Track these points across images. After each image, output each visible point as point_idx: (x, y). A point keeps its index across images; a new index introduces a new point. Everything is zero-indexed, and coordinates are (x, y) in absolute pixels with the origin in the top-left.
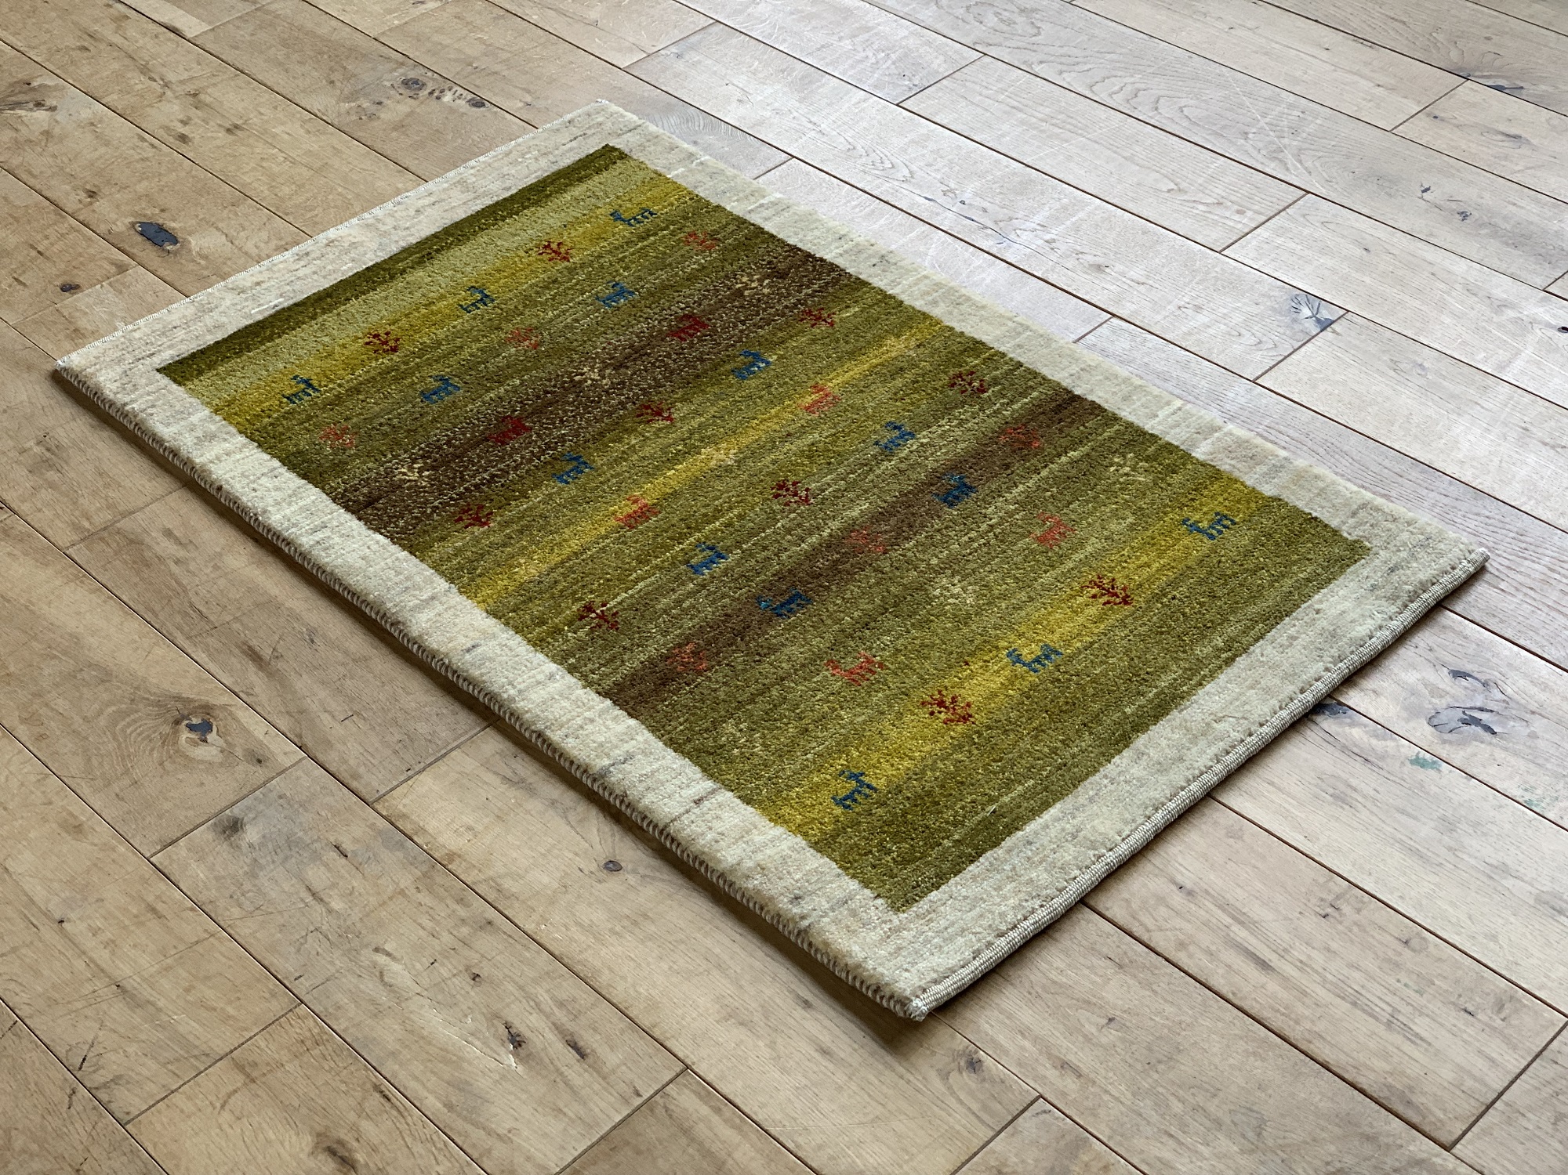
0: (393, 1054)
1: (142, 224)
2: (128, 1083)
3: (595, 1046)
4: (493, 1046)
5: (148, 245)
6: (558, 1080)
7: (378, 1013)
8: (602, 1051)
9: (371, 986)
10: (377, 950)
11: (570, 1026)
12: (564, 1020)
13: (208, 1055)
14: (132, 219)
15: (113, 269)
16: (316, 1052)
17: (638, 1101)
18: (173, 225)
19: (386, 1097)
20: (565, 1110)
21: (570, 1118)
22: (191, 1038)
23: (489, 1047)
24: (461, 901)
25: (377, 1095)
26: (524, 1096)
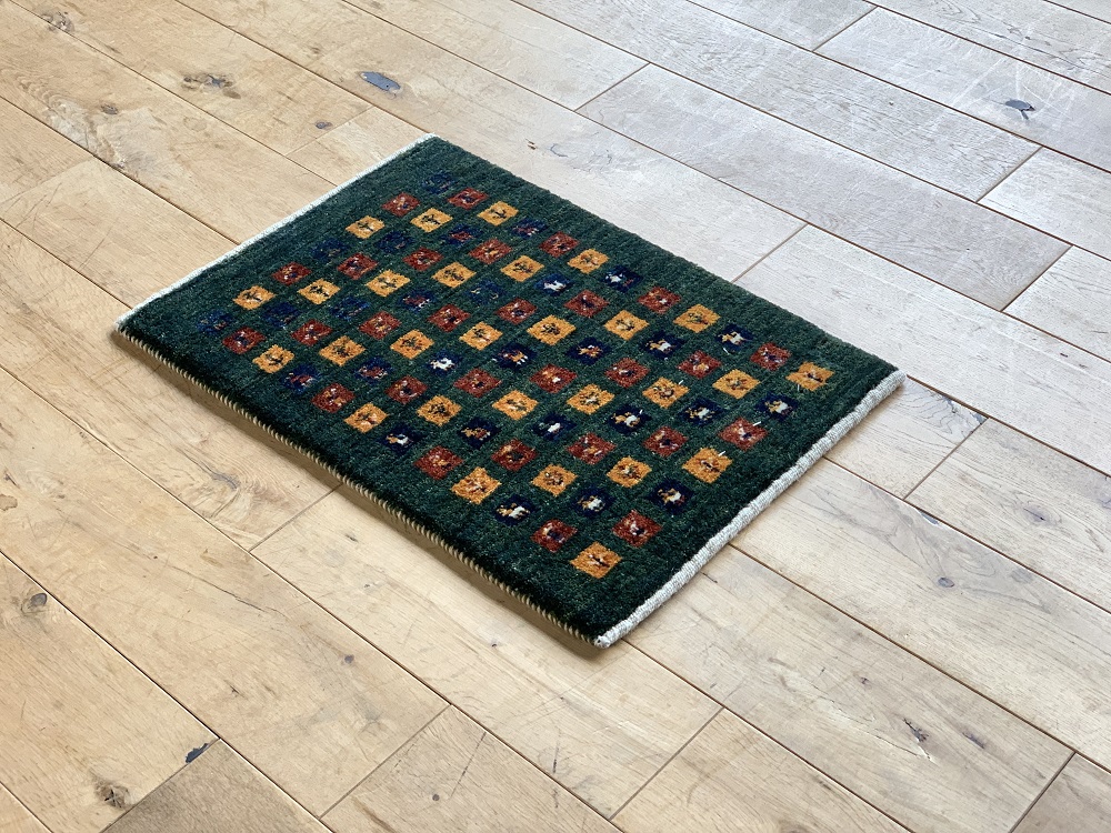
0: (819, 749)
1: (366, 74)
2: (600, 782)
3: (989, 736)
4: (900, 738)
5: (376, 90)
6: (968, 766)
7: (792, 714)
8: (998, 741)
9: (778, 692)
10: (771, 660)
11: (962, 720)
12: (954, 715)
13: (660, 755)
14: (357, 70)
15: (355, 111)
16: (752, 749)
17: (1044, 783)
18: (391, 73)
19: (825, 786)
20: (984, 792)
21: (991, 799)
22: (640, 740)
23: (898, 741)
24: (827, 616)
25: (818, 785)
26: (944, 783)
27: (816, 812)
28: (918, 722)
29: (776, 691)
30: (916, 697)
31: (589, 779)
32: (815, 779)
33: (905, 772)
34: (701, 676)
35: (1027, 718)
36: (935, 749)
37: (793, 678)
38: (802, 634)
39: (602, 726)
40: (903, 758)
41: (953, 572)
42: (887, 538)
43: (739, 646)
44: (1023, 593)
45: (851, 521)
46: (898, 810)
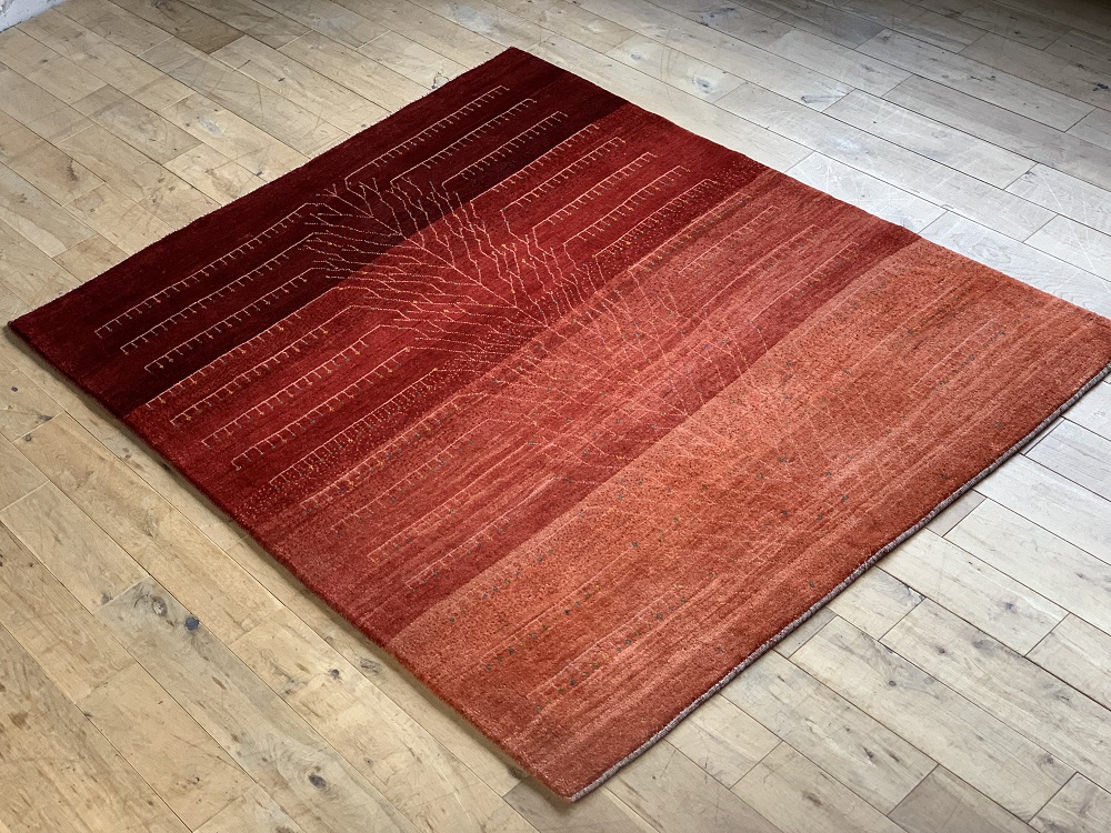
27: (819, 788)
28: (870, 749)
29: (808, 734)
30: (871, 738)
31: (721, 772)
32: (821, 774)
33: (861, 771)
34: (773, 726)
35: (920, 748)
36: (876, 762)
37: (816, 728)
38: (822, 707)
39: (727, 748)
40: (862, 765)
41: (897, 679)
42: (868, 661)
43: (792, 712)
44: (928, 689)
45: (852, 652)
46: (856, 788)
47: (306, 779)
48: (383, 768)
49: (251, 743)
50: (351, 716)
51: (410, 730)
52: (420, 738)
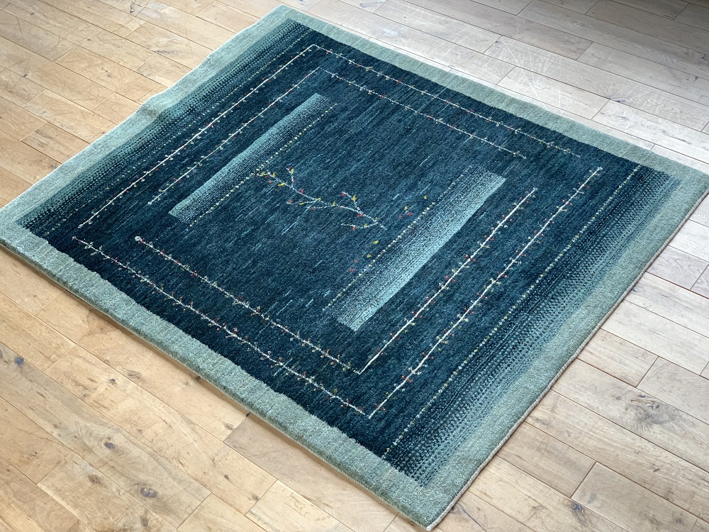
47: (102, 445)
48: (148, 433)
49: (66, 428)
50: (127, 405)
51: (163, 409)
52: (170, 413)
